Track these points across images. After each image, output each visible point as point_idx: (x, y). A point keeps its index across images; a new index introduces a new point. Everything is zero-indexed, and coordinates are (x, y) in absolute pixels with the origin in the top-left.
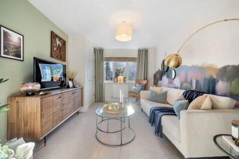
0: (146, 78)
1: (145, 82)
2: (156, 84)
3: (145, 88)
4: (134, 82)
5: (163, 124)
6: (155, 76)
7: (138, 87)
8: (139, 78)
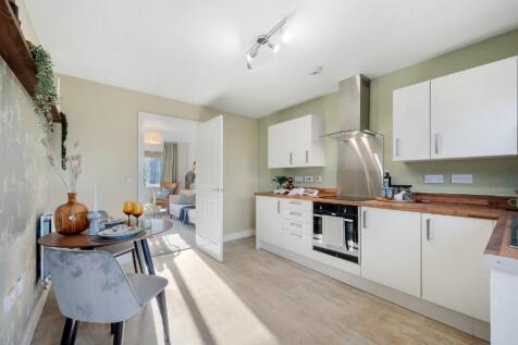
0: (175, 181)
1: (174, 186)
2: (187, 187)
3: (175, 192)
4: (158, 185)
5: (189, 215)
6: (187, 177)
7: (165, 192)
8: (166, 180)
